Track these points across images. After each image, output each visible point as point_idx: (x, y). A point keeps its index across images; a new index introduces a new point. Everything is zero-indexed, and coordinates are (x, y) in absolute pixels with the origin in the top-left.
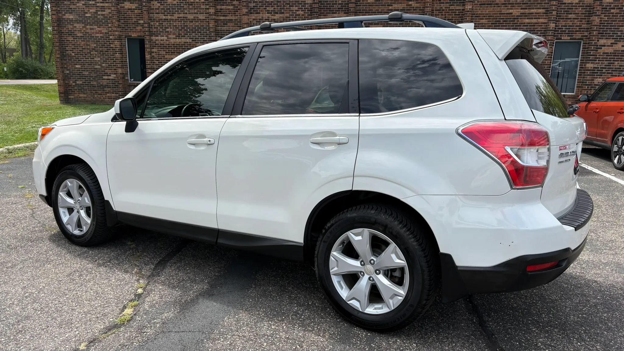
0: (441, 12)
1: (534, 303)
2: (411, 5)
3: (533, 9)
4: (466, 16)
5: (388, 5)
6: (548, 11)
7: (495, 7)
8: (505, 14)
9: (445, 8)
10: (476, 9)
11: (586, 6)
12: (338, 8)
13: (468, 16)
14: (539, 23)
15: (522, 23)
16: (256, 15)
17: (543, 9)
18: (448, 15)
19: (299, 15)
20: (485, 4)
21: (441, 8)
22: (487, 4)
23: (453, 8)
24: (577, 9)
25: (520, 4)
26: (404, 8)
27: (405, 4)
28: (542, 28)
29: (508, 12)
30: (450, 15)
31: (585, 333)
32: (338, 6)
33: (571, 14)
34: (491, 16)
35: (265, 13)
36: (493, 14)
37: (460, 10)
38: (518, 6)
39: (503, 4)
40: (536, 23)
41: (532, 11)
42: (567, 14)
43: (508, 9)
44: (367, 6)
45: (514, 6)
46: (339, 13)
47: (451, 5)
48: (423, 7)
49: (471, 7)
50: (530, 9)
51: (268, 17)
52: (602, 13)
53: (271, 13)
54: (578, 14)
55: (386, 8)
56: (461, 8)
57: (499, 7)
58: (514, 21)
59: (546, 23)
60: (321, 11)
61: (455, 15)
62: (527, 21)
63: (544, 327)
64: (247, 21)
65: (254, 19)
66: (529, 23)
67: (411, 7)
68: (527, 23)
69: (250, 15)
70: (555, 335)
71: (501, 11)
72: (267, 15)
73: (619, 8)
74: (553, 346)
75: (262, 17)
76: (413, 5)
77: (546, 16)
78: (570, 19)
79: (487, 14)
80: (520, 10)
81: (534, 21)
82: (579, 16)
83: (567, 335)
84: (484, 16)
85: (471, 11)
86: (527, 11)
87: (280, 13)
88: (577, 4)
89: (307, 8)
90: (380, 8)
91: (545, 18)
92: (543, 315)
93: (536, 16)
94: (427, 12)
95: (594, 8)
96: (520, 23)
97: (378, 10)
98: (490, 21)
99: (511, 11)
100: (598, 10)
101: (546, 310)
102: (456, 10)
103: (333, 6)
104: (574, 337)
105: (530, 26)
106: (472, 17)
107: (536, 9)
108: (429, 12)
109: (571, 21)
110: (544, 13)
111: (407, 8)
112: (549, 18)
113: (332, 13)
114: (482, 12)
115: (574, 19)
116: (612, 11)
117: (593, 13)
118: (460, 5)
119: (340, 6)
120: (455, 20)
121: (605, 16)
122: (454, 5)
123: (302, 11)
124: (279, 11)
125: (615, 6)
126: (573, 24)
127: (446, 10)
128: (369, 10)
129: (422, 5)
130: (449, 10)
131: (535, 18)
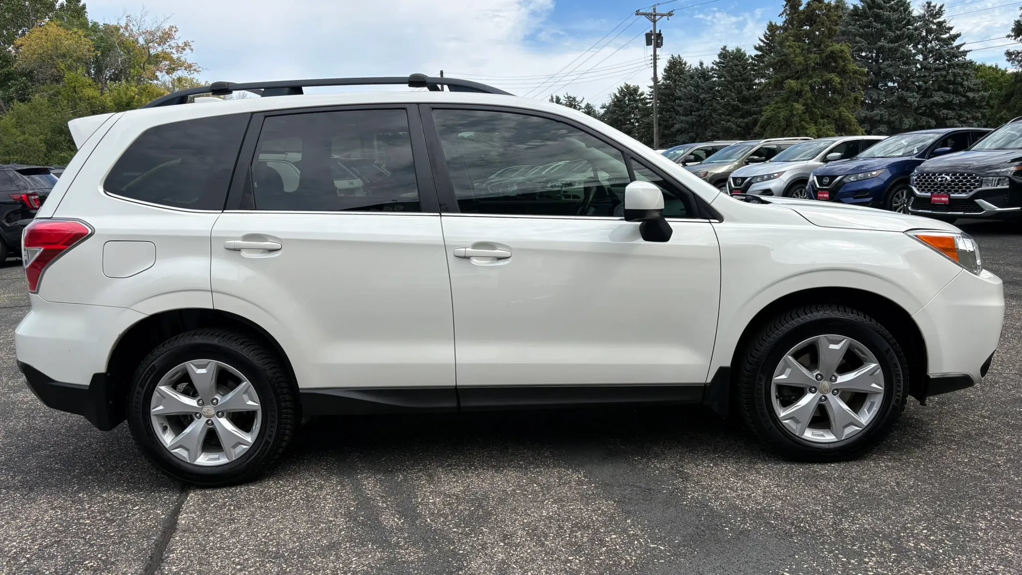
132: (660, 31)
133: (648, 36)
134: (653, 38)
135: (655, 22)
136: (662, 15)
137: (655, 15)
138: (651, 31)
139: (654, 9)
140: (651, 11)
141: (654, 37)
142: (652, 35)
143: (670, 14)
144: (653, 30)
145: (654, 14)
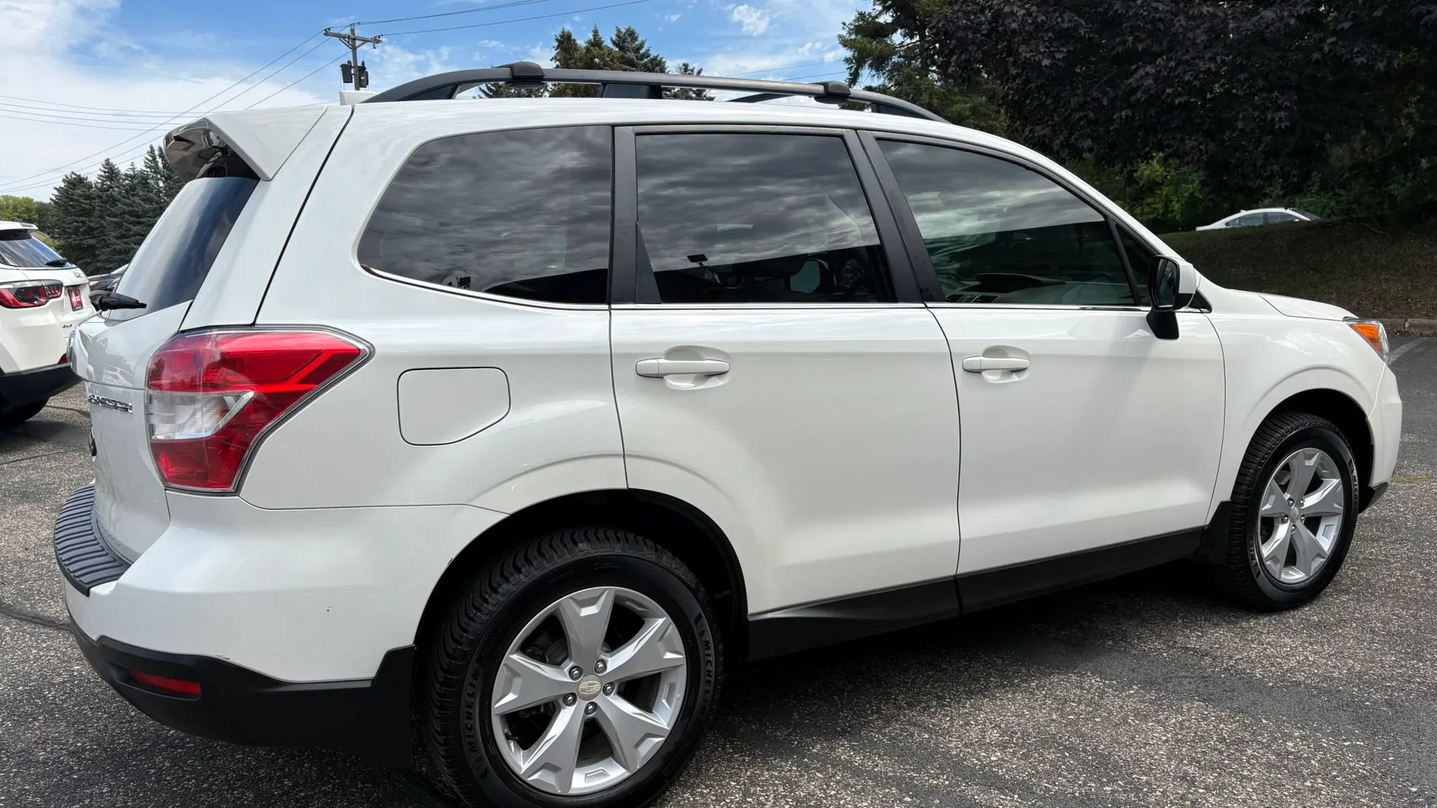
1: (204, 782)
31: (72, 768)
63: (155, 744)
70: (128, 740)
74: (124, 723)
83: (105, 750)
92: (168, 765)
101: (168, 778)
104: (92, 750)
132: (363, 63)
133: (346, 69)
134: (352, 72)
135: (354, 49)
136: (365, 41)
137: (354, 39)
138: (349, 62)
139: (353, 31)
140: (347, 32)
141: (355, 71)
142: (351, 67)
143: (376, 41)
144: (351, 59)
145: (352, 37)
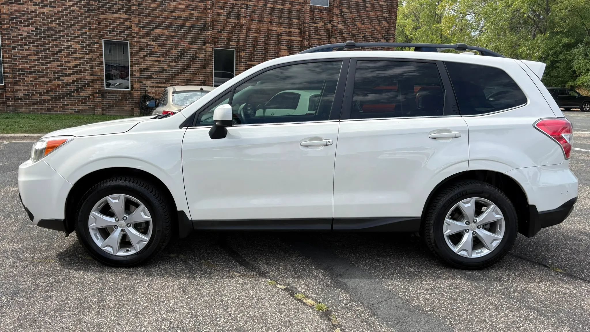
0: (220, 23)
2: (193, 14)
3: (292, 28)
4: (242, 29)
5: (171, 12)
6: (302, 31)
7: (263, 23)
8: (271, 30)
9: (223, 20)
10: (249, 24)
11: (327, 30)
12: (119, 9)
13: (244, 29)
14: (296, 40)
15: (284, 39)
16: (19, 6)
17: (299, 29)
18: (226, 26)
19: (74, 11)
20: (255, 20)
21: (220, 19)
22: (258, 21)
23: (230, 21)
24: (321, 31)
25: (282, 23)
26: (187, 16)
27: (188, 13)
28: (299, 45)
29: (273, 29)
30: (228, 26)
32: (118, 7)
33: (317, 35)
34: (261, 31)
35: (31, 5)
36: (262, 29)
37: (235, 23)
38: (281, 25)
39: (270, 22)
40: (294, 40)
41: (291, 30)
42: (314, 35)
43: (273, 26)
44: (150, 10)
45: (277, 25)
46: (120, 14)
47: (228, 18)
48: (204, 17)
49: (245, 22)
50: (289, 28)
51: (35, 10)
52: (338, 36)
53: (39, 6)
54: (322, 35)
55: (169, 14)
56: (237, 21)
57: (266, 24)
58: (279, 37)
59: (301, 41)
60: (100, 9)
61: (232, 27)
62: (288, 38)
64: (8, 12)
65: (16, 11)
66: (289, 40)
67: (193, 16)
68: (288, 40)
69: (11, 5)
71: (268, 28)
72: (33, 7)
73: (348, 34)
75: (27, 9)
76: (195, 14)
77: (301, 35)
78: (317, 39)
79: (258, 29)
80: (282, 29)
81: (293, 38)
82: (323, 37)
84: (256, 31)
85: (245, 25)
86: (287, 30)
87: (50, 7)
88: (321, 27)
89: (83, 5)
90: (163, 13)
91: (300, 37)
93: (294, 34)
94: (209, 22)
95: (332, 32)
96: (283, 39)
97: (162, 15)
98: (261, 35)
99: (276, 28)
100: (335, 34)
102: (232, 22)
103: (113, 6)
105: (290, 42)
106: (247, 30)
107: (294, 28)
108: (210, 22)
109: (317, 41)
110: (299, 33)
111: (189, 16)
112: (303, 37)
113: (113, 13)
114: (254, 26)
115: (319, 39)
116: (344, 35)
117: (331, 36)
118: (236, 19)
119: (120, 7)
120: (232, 31)
121: (339, 39)
122: (230, 18)
123: (77, 7)
124: (48, 4)
125: (345, 32)
126: (319, 43)
127: (224, 22)
128: (152, 14)
129: (203, 15)
130: (227, 22)
131: (293, 36)
